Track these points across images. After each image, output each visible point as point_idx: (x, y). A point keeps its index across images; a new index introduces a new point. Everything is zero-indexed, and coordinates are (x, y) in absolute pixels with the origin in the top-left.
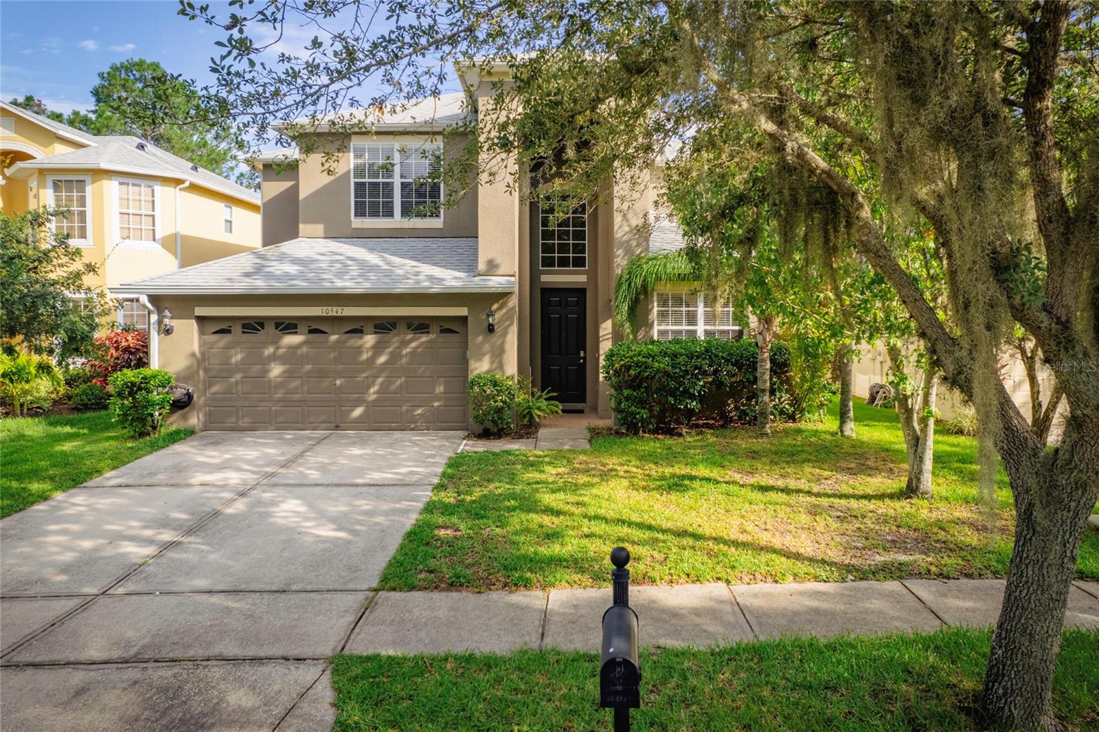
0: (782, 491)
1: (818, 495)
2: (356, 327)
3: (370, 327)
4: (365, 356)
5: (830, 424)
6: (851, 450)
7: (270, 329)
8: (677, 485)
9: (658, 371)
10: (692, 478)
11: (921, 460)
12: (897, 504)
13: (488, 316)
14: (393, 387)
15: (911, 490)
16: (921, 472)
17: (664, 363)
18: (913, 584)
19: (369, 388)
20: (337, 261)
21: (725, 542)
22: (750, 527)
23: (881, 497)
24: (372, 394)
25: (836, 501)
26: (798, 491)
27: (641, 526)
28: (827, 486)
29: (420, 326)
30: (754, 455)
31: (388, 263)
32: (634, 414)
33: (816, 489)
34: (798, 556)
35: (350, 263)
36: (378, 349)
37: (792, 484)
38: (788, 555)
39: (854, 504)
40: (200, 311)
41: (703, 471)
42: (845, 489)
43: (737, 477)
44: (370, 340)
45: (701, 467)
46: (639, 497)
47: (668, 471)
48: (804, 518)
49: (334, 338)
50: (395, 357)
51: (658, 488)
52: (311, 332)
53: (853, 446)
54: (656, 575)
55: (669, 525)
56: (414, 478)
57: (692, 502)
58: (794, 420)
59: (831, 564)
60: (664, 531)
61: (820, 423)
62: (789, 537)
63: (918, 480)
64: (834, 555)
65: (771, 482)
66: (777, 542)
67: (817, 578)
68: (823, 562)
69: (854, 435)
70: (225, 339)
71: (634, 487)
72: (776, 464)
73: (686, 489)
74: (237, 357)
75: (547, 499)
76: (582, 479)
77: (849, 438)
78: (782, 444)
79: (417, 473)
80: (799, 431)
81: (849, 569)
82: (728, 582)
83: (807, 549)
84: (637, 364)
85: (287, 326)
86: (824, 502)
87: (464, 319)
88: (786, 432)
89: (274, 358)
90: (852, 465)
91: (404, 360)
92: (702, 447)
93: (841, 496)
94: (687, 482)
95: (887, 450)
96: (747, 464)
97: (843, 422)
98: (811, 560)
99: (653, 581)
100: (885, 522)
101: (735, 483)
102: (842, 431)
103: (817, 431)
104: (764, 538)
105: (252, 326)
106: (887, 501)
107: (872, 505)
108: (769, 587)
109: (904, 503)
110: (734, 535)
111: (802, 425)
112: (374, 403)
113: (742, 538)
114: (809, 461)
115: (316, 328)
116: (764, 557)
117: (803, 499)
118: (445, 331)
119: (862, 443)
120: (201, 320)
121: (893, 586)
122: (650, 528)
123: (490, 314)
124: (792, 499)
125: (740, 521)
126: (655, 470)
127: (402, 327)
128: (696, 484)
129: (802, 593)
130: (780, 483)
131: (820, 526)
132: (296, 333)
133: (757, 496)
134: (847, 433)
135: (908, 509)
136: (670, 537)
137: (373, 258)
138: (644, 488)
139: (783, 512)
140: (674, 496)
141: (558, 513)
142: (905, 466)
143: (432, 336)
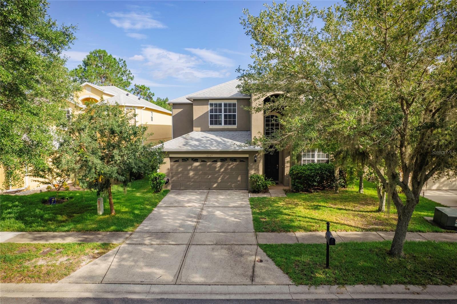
0: (345, 210)
1: (354, 211)
2: (215, 160)
3: (219, 160)
4: (217, 169)
5: (356, 189)
6: (362, 198)
7: (190, 160)
8: (317, 208)
9: (307, 174)
10: (320, 206)
11: (382, 202)
12: (376, 214)
13: (255, 157)
14: (225, 178)
15: (380, 210)
16: (382, 205)
17: (308, 172)
18: (378, 233)
19: (219, 178)
20: (208, 140)
21: (333, 223)
22: (338, 219)
23: (371, 212)
24: (219, 180)
25: (360, 212)
26: (349, 210)
27: (311, 218)
28: (357, 209)
29: (234, 160)
30: (335, 199)
31: (224, 141)
32: (299, 187)
33: (354, 209)
34: (351, 226)
35: (212, 141)
36: (221, 167)
37: (347, 208)
38: (349, 226)
39: (364, 213)
40: (171, 156)
41: (322, 204)
42: (362, 209)
43: (332, 206)
44: (219, 164)
45: (321, 203)
46: (308, 211)
47: (312, 204)
48: (352, 217)
49: (209, 163)
50: (226, 169)
51: (312, 209)
52: (202, 161)
53: (363, 196)
54: (319, 230)
55: (318, 218)
56: (244, 205)
57: (322, 212)
58: (345, 188)
59: (360, 228)
60: (318, 220)
61: (353, 188)
62: (348, 222)
63: (381, 207)
64: (359, 226)
65: (341, 207)
66: (346, 223)
67: (356, 231)
68: (357, 227)
69: (363, 193)
70: (177, 164)
71: (305, 208)
72: (342, 202)
73: (319, 209)
74: (180, 170)
75: (284, 211)
76: (290, 206)
77: (362, 194)
78: (342, 196)
79: (244, 204)
80: (347, 191)
81: (364, 229)
82: (335, 231)
83: (353, 225)
84: (301, 173)
85: (195, 160)
86: (356, 213)
87: (247, 158)
88: (343, 191)
89: (191, 170)
90: (363, 202)
91: (229, 170)
92: (319, 197)
93: (361, 211)
94: (319, 207)
95: (373, 198)
96: (334, 202)
97: (360, 189)
98: (354, 227)
99: (318, 231)
100: (372, 218)
101: (331, 207)
102: (360, 192)
103: (352, 191)
104: (342, 222)
105: (185, 159)
106: (373, 213)
107: (369, 214)
108: (345, 233)
109: (377, 213)
110: (335, 221)
111: (347, 189)
112: (220, 182)
113: (337, 222)
114: (351, 201)
115: (203, 160)
116: (343, 226)
117: (350, 212)
118: (241, 161)
119: (366, 195)
120: (171, 158)
121: (375, 233)
122: (314, 219)
123: (256, 157)
124: (348, 212)
125: (335, 217)
126: (308, 203)
127: (228, 160)
128: (321, 208)
129: (353, 234)
130: (344, 207)
131: (356, 219)
132: (197, 162)
133: (338, 211)
134: (361, 192)
135: (378, 215)
136: (319, 221)
137: (218, 139)
138: (308, 209)
139: (346, 215)
140: (317, 211)
141: (289, 215)
142: (378, 203)
143: (237, 163)
